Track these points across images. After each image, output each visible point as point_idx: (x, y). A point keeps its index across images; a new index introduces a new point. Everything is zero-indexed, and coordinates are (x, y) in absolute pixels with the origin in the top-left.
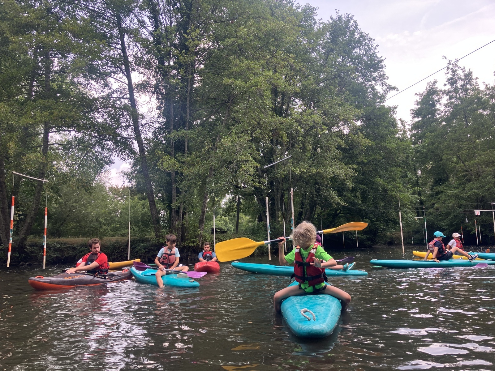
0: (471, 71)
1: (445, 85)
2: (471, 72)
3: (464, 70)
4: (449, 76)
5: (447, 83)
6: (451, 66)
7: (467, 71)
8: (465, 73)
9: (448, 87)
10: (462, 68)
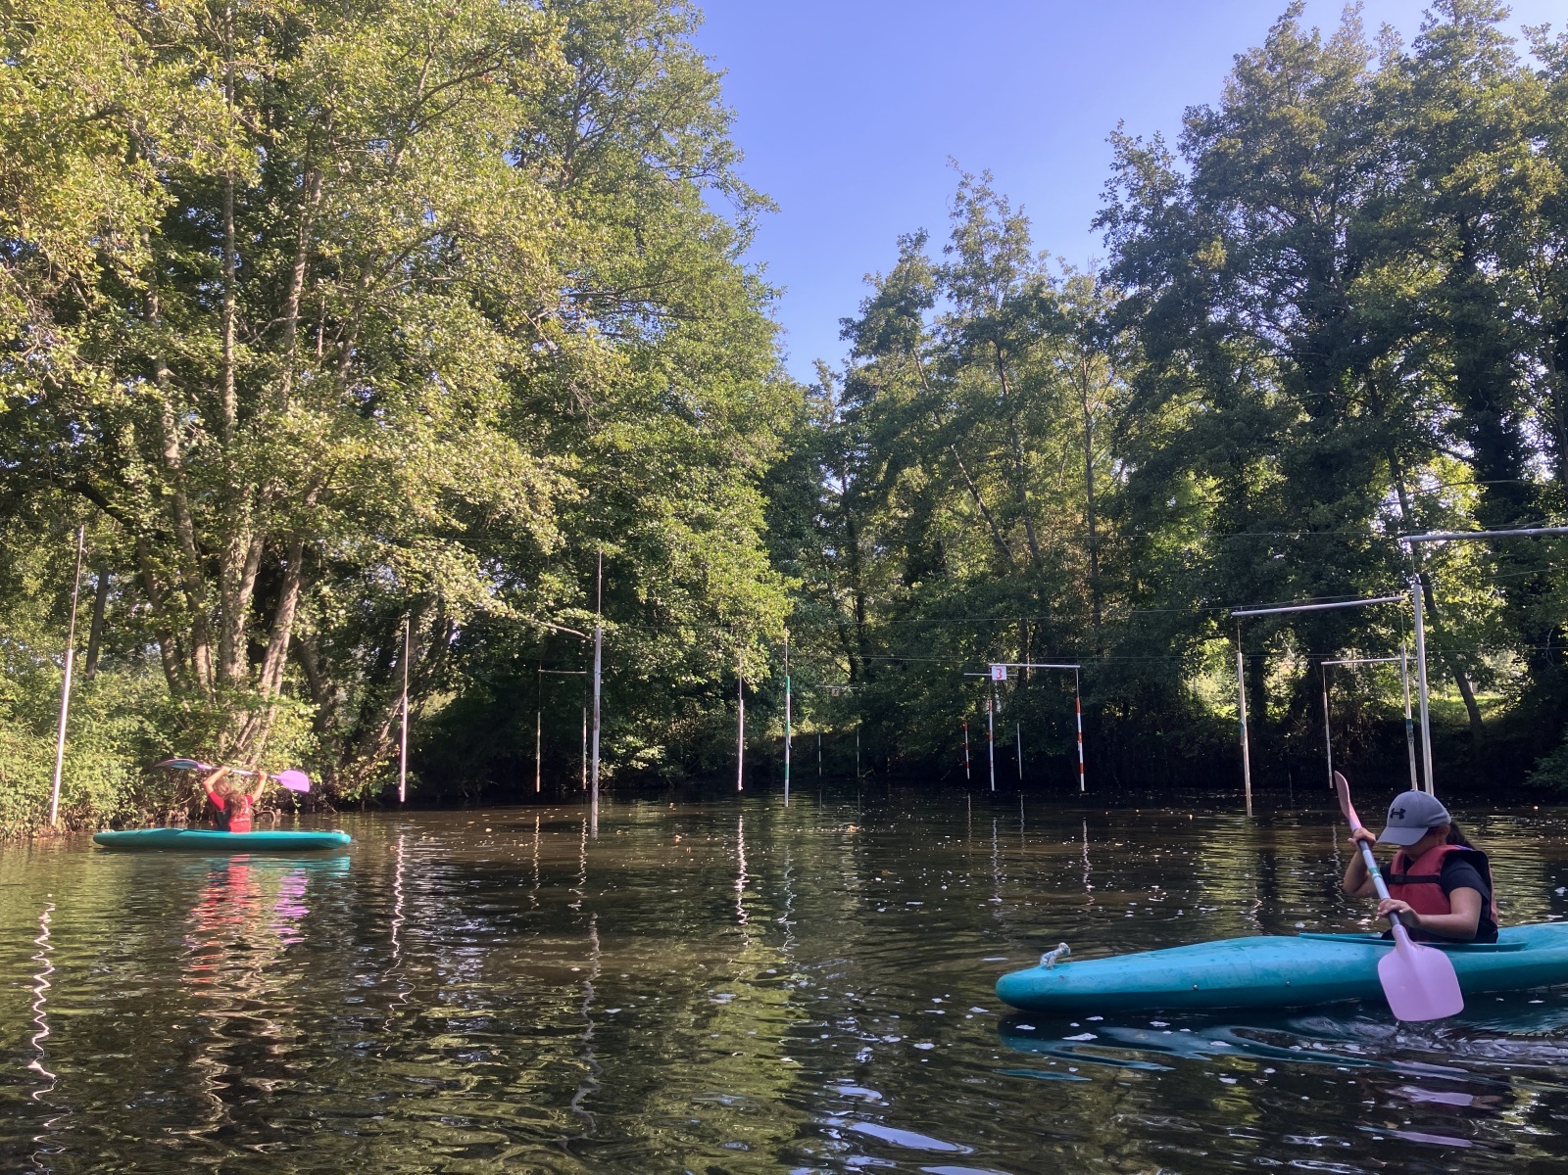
0: (1024, 215)
1: (948, 250)
2: (1025, 221)
3: (1003, 209)
4: (962, 223)
5: (954, 244)
6: (968, 194)
7: (1014, 212)
8: (1007, 217)
9: (956, 259)
10: (1000, 198)
